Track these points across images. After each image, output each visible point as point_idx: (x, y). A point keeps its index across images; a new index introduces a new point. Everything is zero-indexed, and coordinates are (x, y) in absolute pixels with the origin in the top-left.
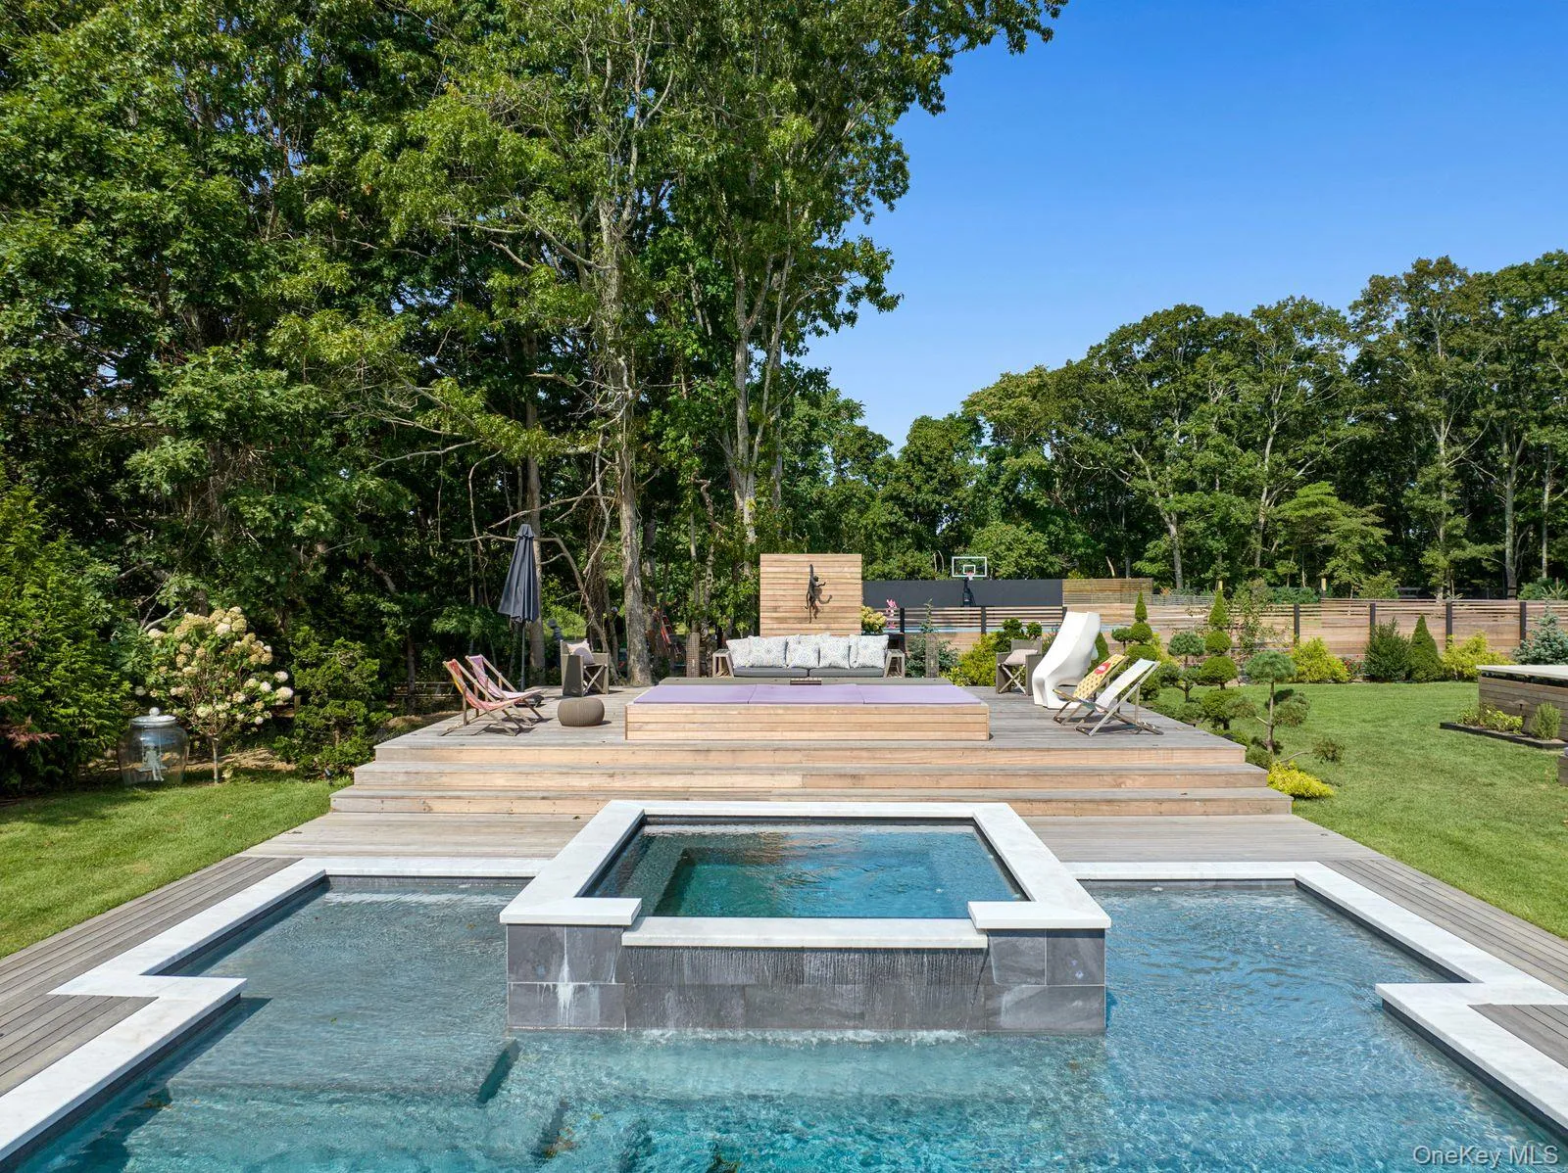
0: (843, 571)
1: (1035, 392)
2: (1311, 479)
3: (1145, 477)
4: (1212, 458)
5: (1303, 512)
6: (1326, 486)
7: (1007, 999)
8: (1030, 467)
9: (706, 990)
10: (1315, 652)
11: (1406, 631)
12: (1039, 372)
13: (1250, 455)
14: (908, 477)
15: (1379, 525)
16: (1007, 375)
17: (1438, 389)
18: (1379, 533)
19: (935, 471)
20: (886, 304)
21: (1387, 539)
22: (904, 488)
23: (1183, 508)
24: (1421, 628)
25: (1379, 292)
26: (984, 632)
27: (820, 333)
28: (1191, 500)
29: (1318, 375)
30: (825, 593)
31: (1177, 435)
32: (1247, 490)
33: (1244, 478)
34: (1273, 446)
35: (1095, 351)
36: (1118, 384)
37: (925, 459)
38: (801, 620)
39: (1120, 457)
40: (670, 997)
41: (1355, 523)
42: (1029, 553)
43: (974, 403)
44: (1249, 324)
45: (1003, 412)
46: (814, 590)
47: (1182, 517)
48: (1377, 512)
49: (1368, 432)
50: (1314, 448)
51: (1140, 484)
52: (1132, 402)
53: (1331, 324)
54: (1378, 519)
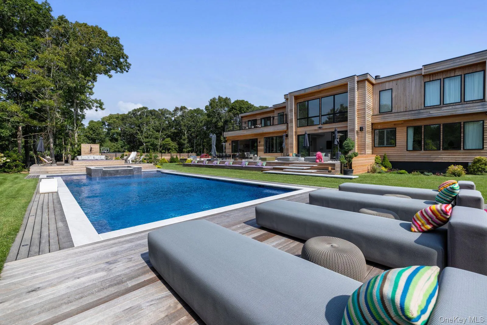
0: (96, 147)
1: (117, 118)
2: (167, 137)
3: (139, 135)
4: (151, 133)
5: (166, 143)
6: (169, 139)
7: (135, 172)
8: (116, 132)
9: (110, 173)
10: (164, 159)
11: (175, 157)
12: (118, 114)
13: (158, 133)
14: (89, 132)
15: (177, 145)
16: (111, 114)
17: (185, 126)
18: (177, 146)
19: (96, 131)
20: (103, 109)
21: (178, 147)
22: (88, 134)
23: (146, 141)
24: (177, 156)
25: (176, 109)
26: (116, 157)
27: (87, 109)
28: (147, 140)
29: (168, 121)
30: (92, 150)
31: (145, 129)
32: (156, 138)
33: (156, 137)
34: (161, 132)
35: (129, 113)
36: (134, 119)
37: (93, 129)
38: (89, 154)
39: (135, 132)
40: (107, 174)
41: (173, 144)
42: (117, 148)
43: (104, 119)
44: (157, 111)
45: (110, 121)
46: (91, 148)
47: (146, 143)
48: (177, 143)
49: (176, 131)
50: (168, 132)
51: (138, 137)
52: (137, 122)
53: (170, 113)
54: (177, 144)
